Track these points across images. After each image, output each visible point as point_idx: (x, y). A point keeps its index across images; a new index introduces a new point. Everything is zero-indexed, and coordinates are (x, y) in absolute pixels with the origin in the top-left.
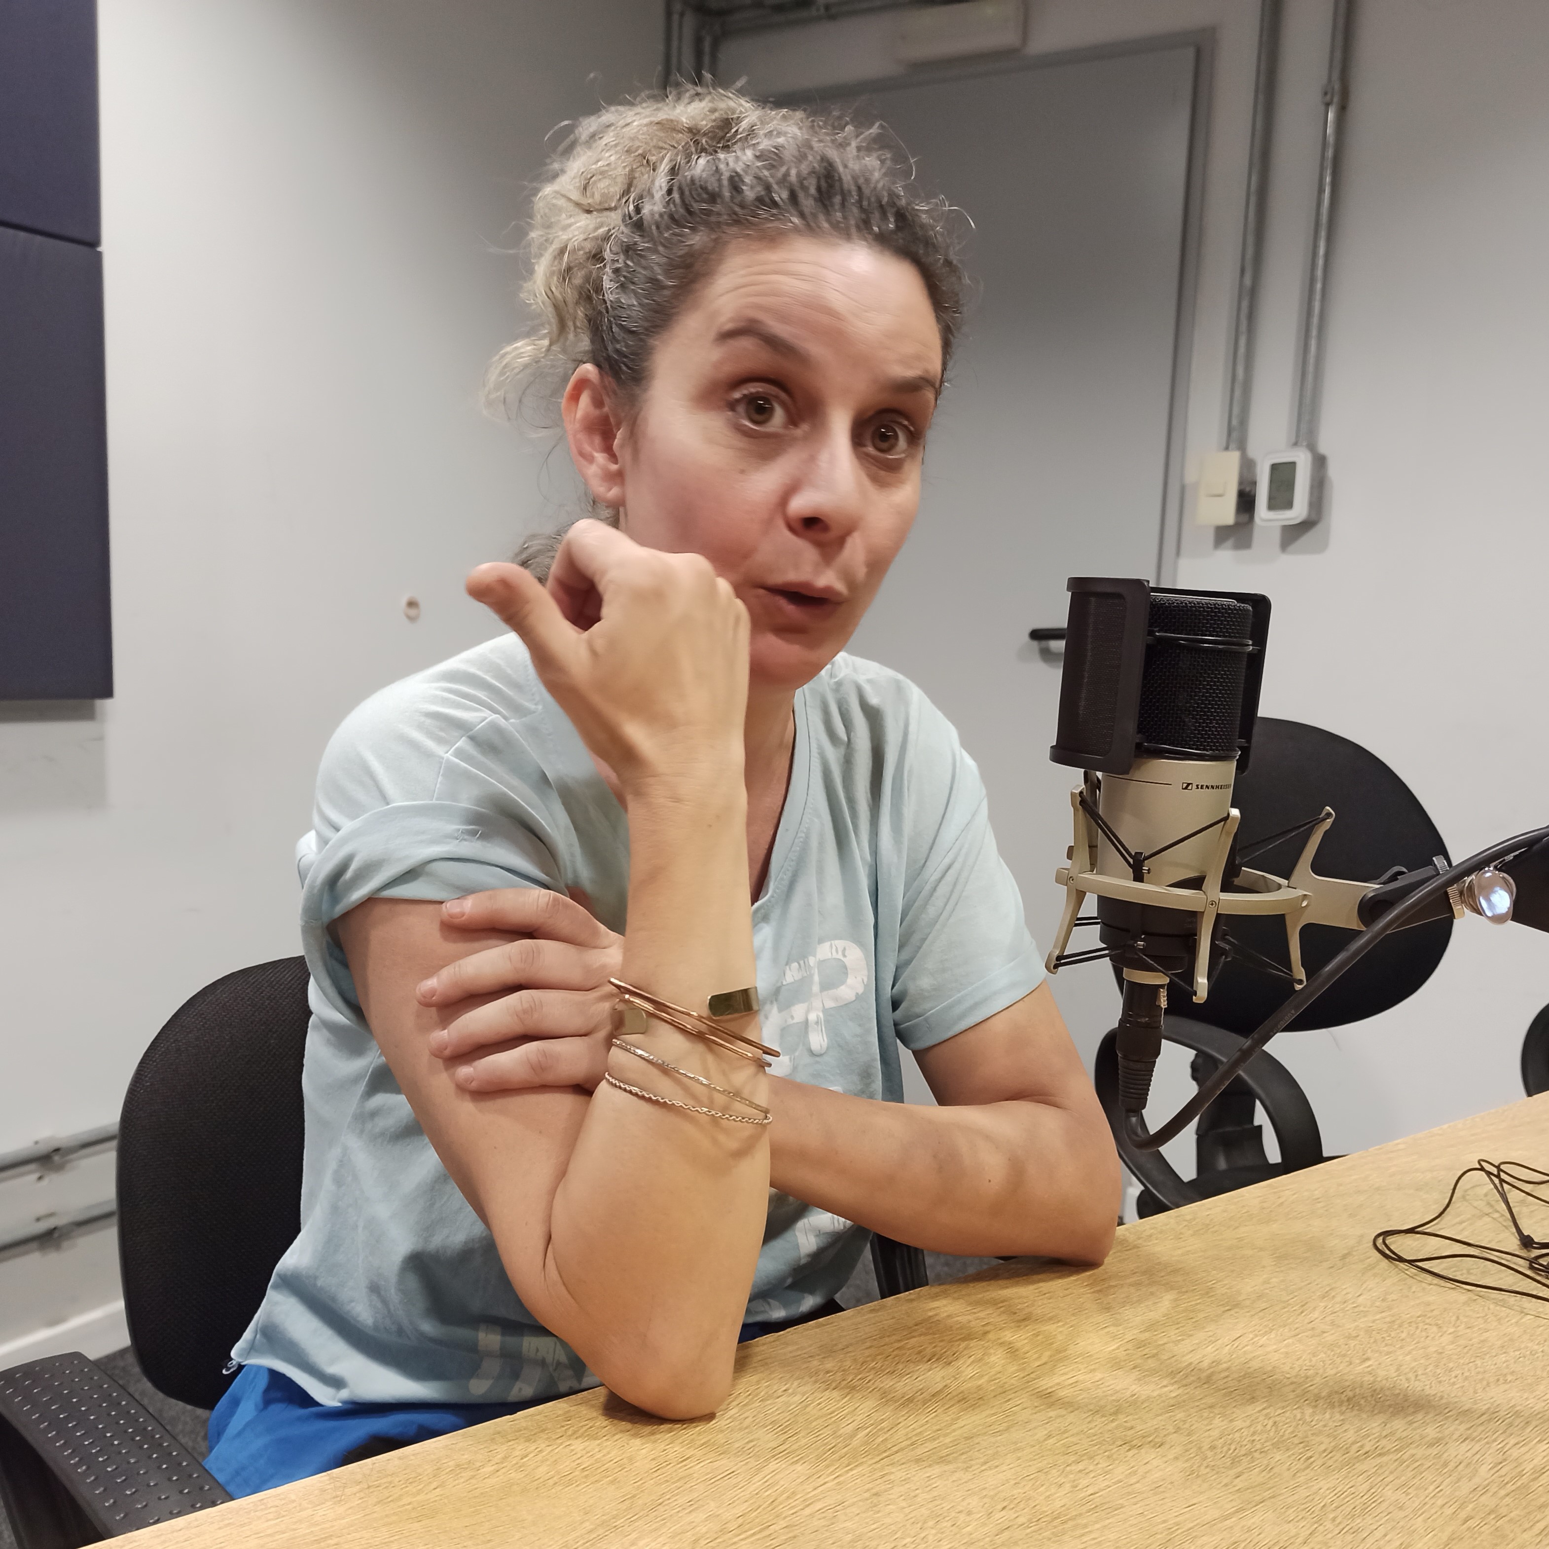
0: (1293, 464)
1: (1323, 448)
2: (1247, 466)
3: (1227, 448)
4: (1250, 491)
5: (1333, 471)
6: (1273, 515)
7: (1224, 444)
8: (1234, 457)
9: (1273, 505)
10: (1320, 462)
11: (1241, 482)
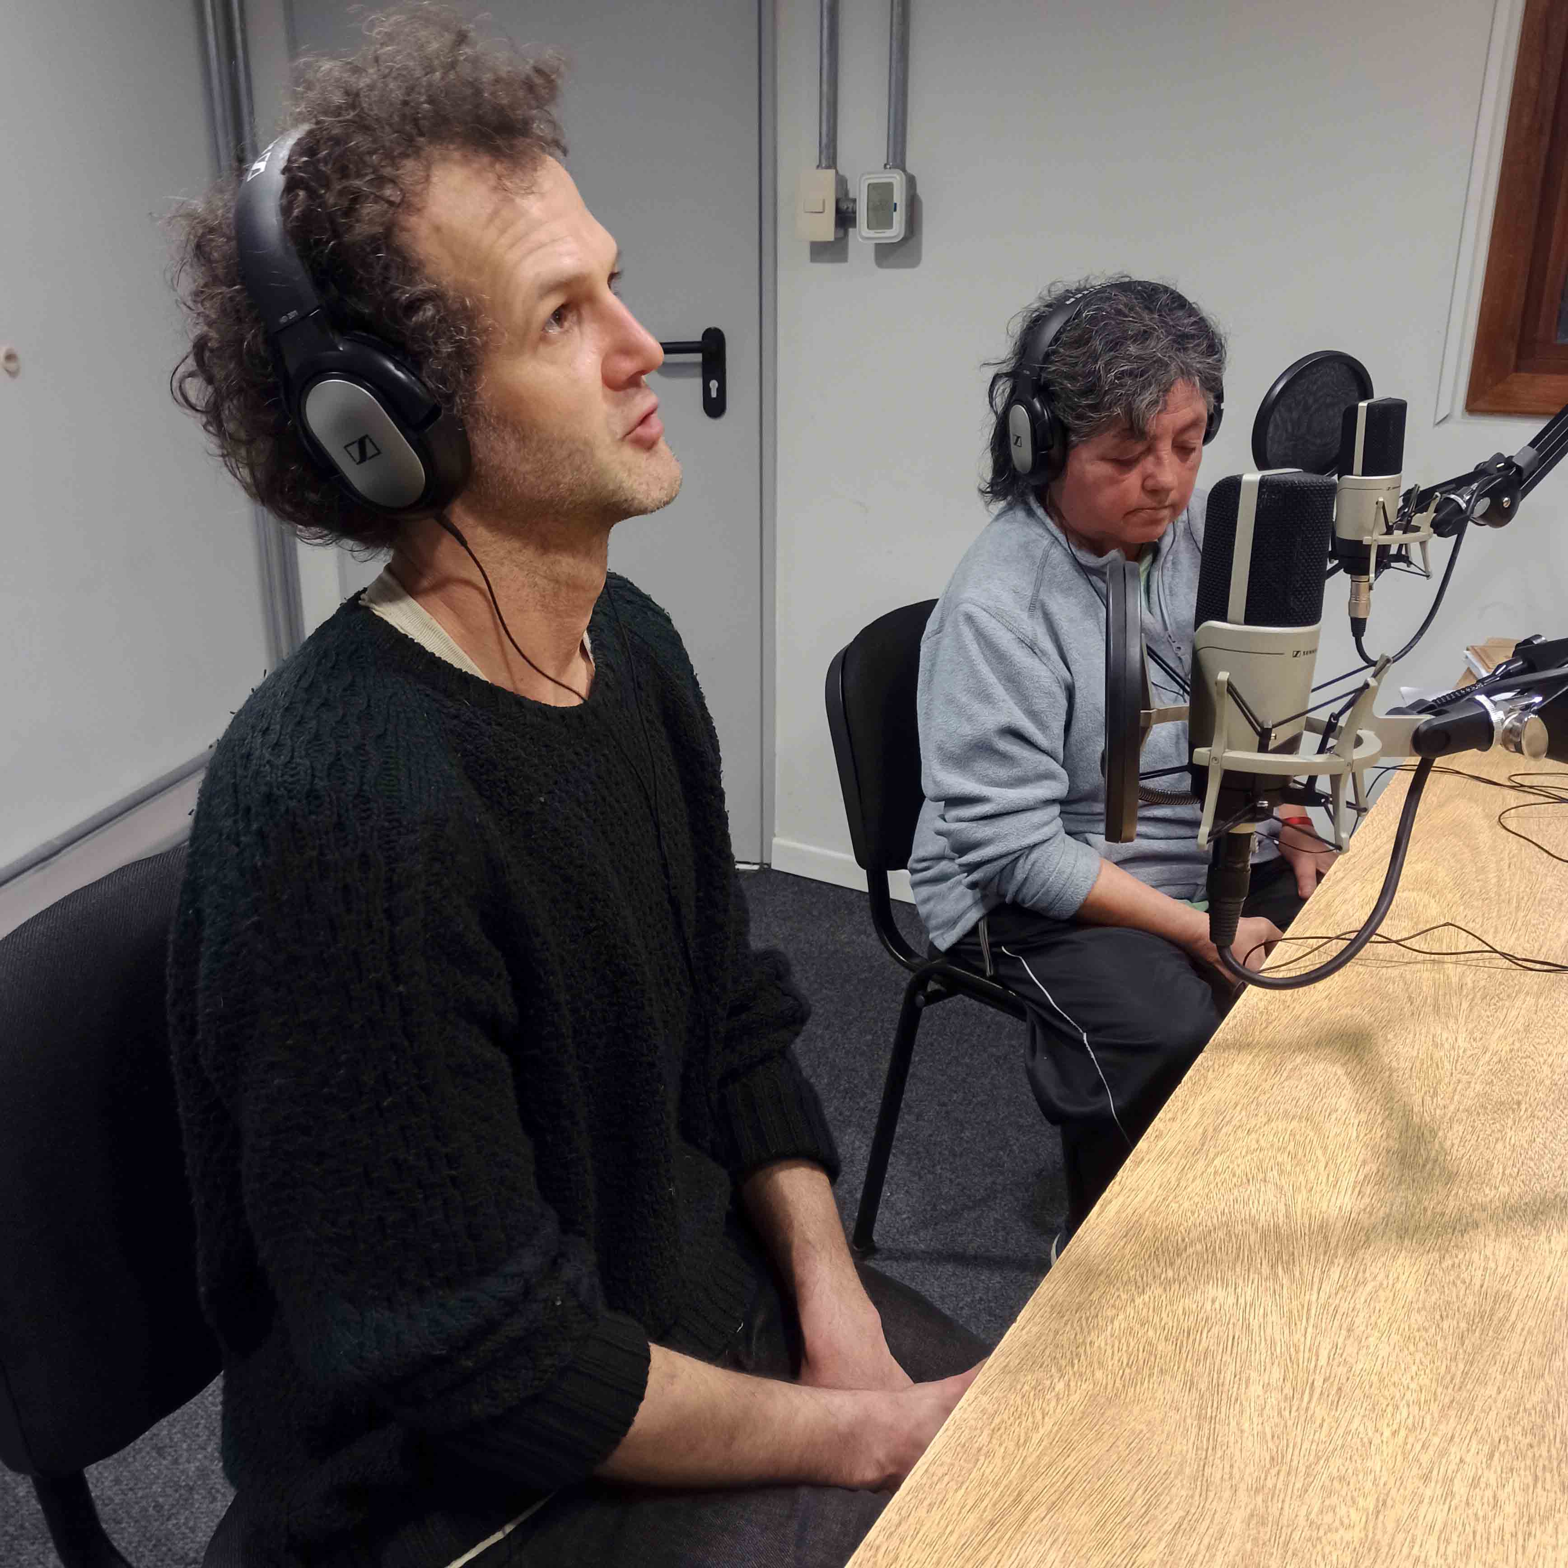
0: (890, 186)
1: (910, 169)
2: (841, 183)
3: (820, 166)
4: (848, 208)
5: (920, 190)
6: (872, 234)
7: (818, 162)
8: (829, 175)
9: (873, 223)
10: (911, 182)
11: (838, 201)
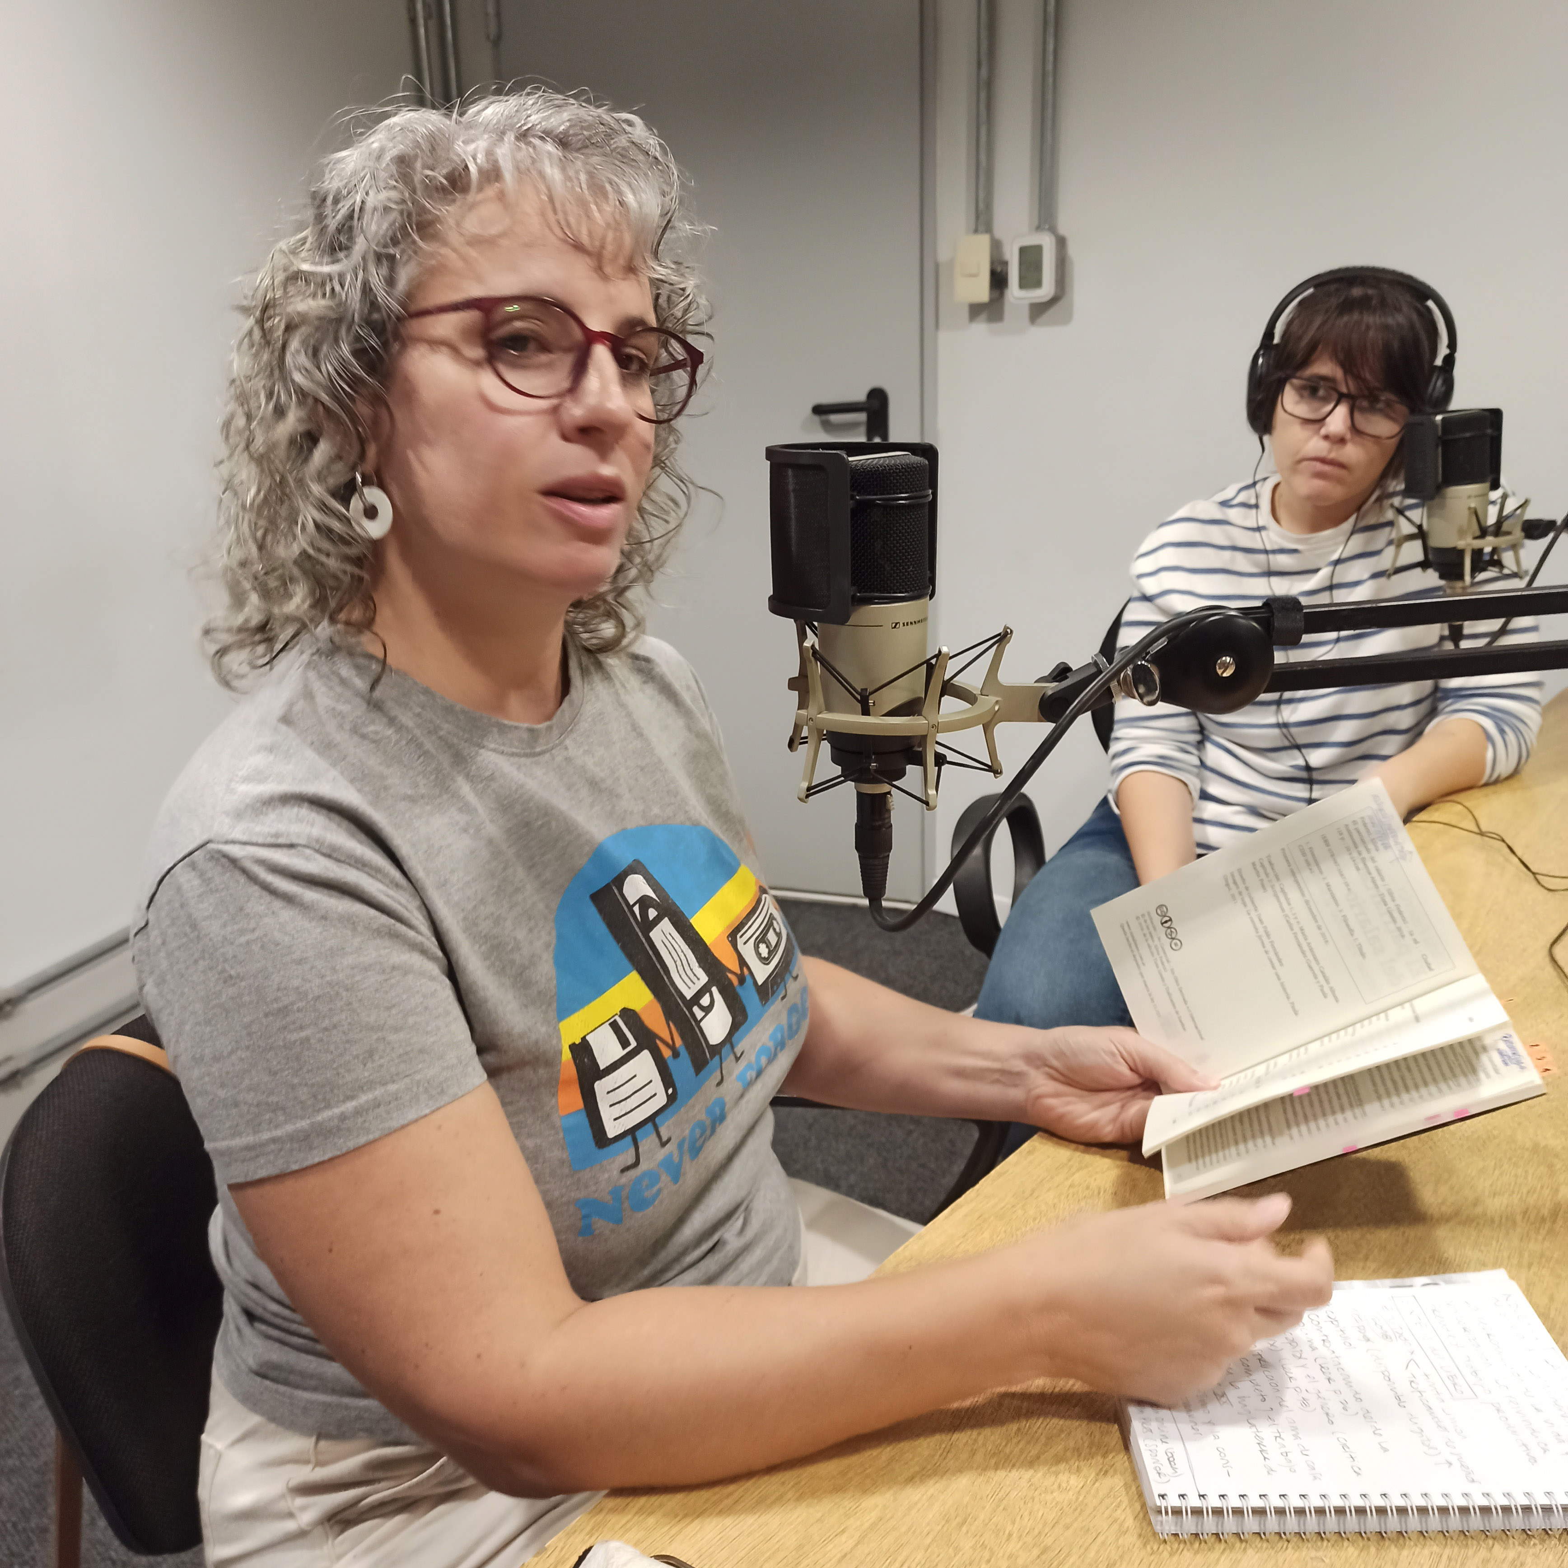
0: (1039, 247)
1: (1062, 230)
2: (996, 246)
3: (976, 231)
4: (1001, 271)
5: (1073, 250)
6: (1024, 294)
7: (974, 227)
8: (984, 240)
9: (1024, 284)
10: (1061, 243)
11: (992, 263)
